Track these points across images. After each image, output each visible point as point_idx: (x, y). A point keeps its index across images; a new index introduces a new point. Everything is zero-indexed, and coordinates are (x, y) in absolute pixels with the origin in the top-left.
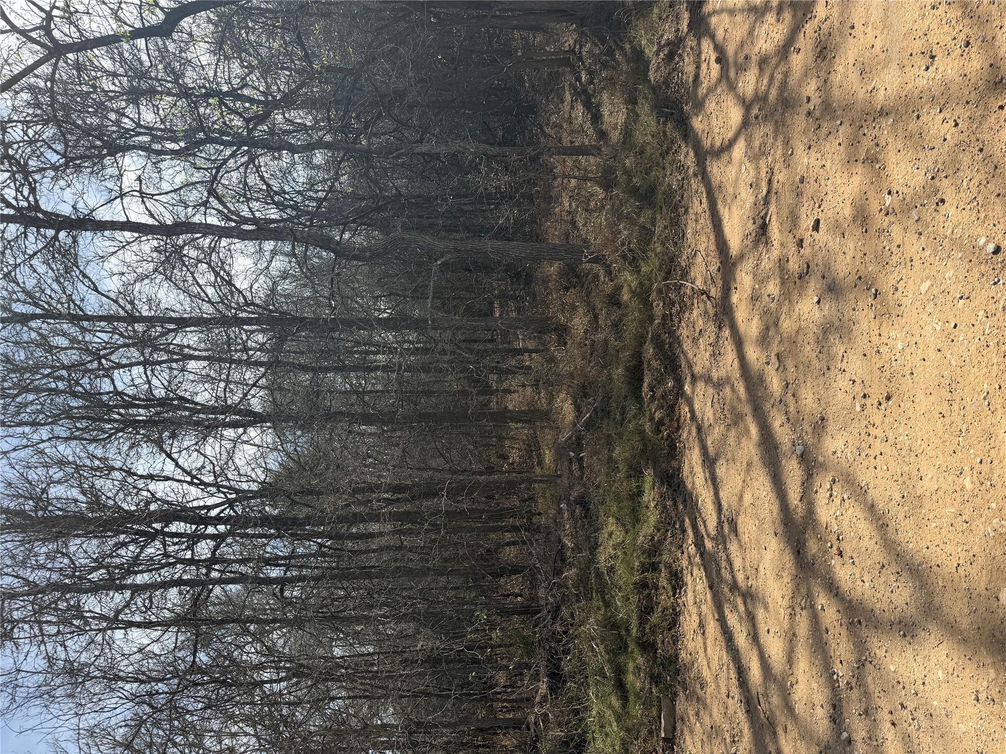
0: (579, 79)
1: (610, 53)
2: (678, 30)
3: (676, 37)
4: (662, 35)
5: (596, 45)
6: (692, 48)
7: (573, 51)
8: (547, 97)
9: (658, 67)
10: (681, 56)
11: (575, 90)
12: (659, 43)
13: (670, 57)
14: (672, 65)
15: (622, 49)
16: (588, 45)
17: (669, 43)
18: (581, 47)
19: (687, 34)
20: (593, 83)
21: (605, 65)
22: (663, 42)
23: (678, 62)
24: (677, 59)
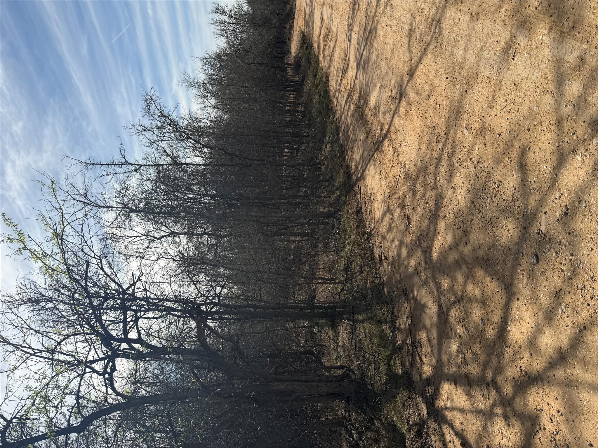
0: (351, 435)
1: (371, 421)
2: (419, 415)
3: (420, 419)
4: (409, 418)
5: (360, 414)
6: (435, 430)
7: (345, 417)
8: (331, 444)
9: (412, 441)
10: (427, 433)
11: (350, 444)
12: (408, 423)
13: (419, 433)
14: (423, 441)
15: (380, 420)
16: (354, 414)
17: (416, 424)
18: (350, 415)
19: (428, 418)
20: (362, 440)
21: (368, 429)
22: (411, 423)
23: (426, 438)
24: (425, 436)
